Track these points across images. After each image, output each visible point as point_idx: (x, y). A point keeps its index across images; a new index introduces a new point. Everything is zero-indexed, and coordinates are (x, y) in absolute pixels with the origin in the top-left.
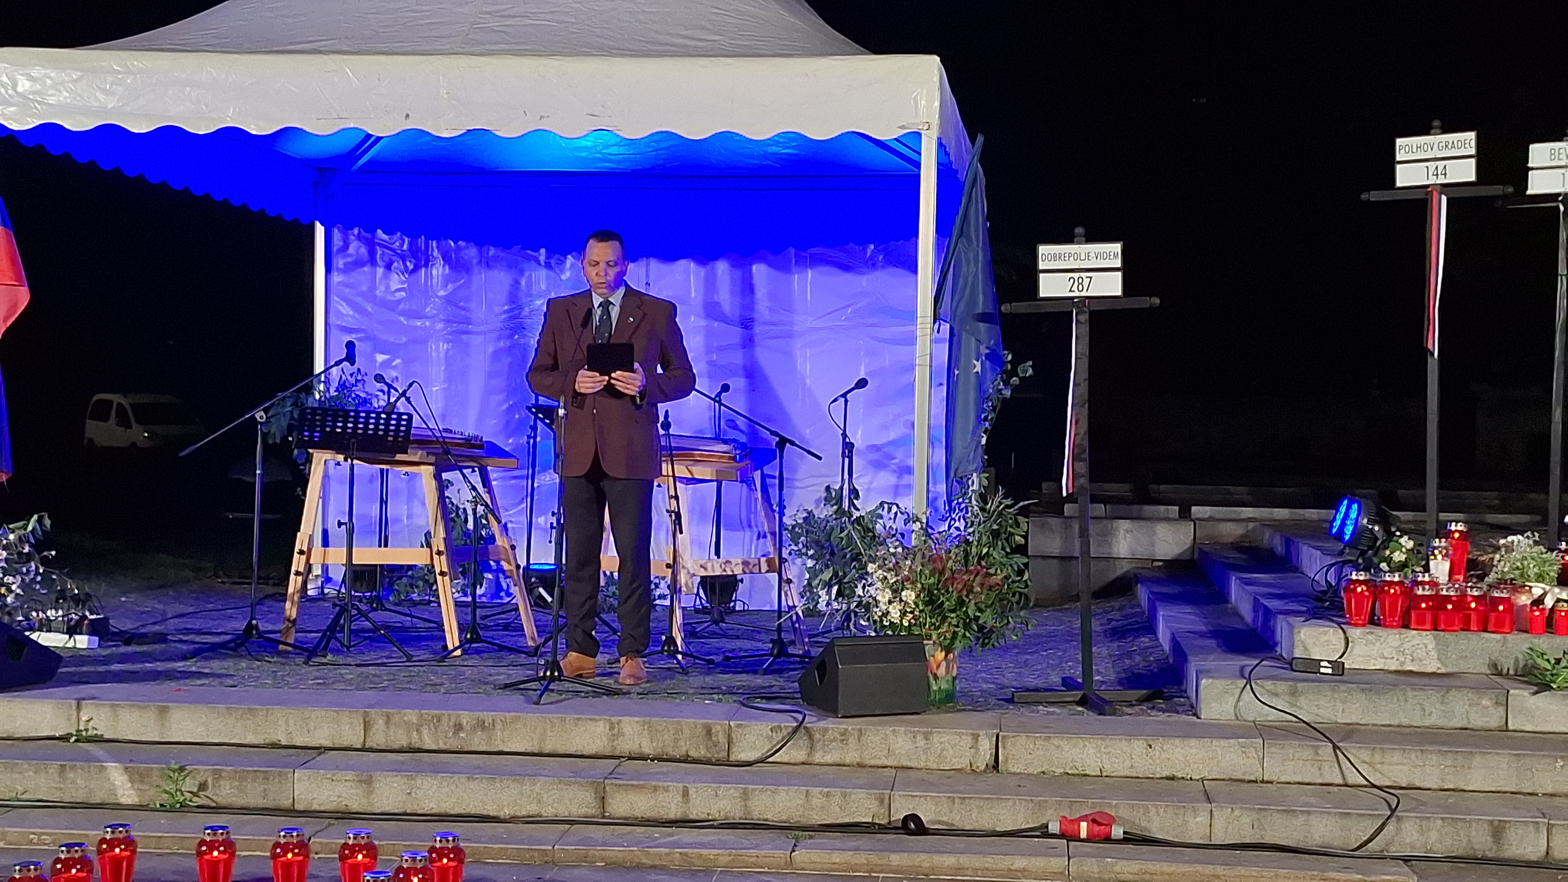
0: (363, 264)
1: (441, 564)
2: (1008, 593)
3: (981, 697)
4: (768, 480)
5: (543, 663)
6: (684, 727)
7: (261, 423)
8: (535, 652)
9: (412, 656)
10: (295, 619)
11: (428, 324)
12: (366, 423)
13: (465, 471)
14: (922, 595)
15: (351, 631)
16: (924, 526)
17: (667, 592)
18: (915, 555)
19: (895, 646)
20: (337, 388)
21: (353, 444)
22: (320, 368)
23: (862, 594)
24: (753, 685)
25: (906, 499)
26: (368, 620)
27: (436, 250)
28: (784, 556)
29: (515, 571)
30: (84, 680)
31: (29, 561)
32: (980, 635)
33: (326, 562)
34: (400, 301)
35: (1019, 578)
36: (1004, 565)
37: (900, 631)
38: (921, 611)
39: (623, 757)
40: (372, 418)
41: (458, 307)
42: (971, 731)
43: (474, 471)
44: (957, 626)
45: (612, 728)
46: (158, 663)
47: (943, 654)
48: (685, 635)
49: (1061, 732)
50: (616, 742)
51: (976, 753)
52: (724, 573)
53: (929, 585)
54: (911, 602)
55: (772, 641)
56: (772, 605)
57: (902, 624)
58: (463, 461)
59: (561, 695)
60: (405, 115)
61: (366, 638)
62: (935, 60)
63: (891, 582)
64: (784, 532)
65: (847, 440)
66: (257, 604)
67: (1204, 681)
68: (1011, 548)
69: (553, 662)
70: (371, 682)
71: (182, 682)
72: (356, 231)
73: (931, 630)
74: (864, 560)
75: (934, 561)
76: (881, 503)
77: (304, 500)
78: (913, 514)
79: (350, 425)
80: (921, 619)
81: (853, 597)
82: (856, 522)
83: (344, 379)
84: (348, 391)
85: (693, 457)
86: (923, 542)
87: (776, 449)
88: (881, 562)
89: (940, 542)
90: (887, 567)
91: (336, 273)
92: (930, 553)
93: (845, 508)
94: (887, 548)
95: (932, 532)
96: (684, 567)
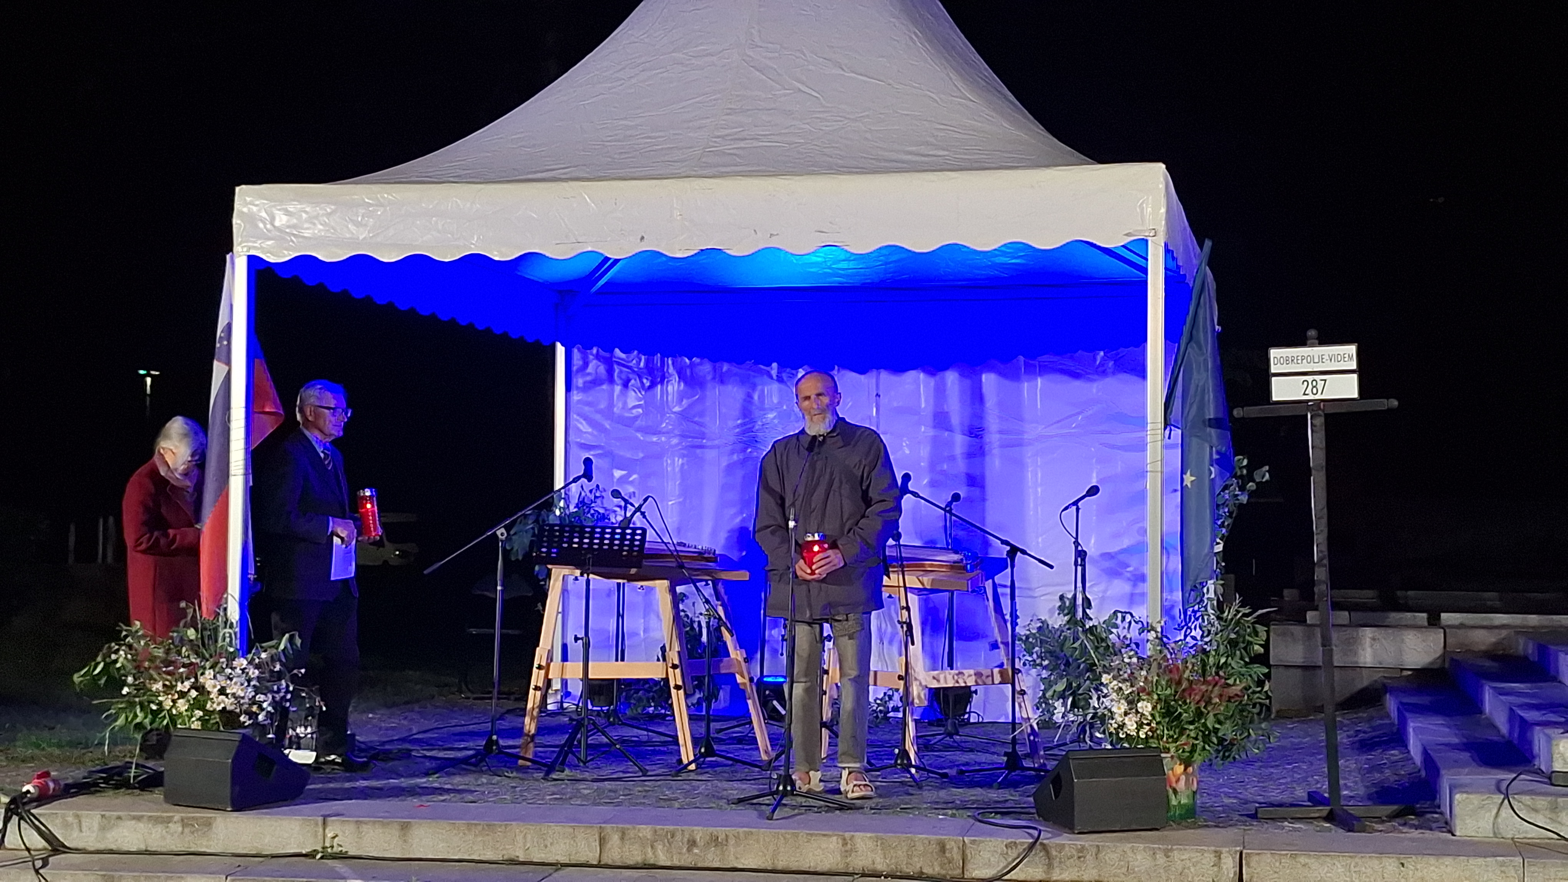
0: (602, 382)
1: (676, 678)
2: (1247, 704)
3: (1224, 812)
4: (1000, 590)
5: (775, 777)
6: (917, 844)
7: (502, 541)
8: (769, 766)
9: (647, 771)
10: (534, 735)
11: (663, 439)
12: (602, 539)
13: (699, 584)
14: (1159, 707)
15: (589, 746)
16: (1159, 635)
17: (900, 704)
18: (1150, 665)
19: (1131, 759)
20: (577, 504)
21: (589, 558)
22: (560, 484)
23: (1097, 706)
24: (986, 800)
25: (1141, 608)
26: (604, 735)
27: (671, 367)
28: (1017, 667)
29: (747, 683)
30: (332, 796)
31: (280, 680)
32: (1220, 748)
33: (564, 677)
34: (637, 417)
35: (1259, 689)
36: (1243, 675)
37: (1137, 743)
38: (1157, 723)
39: (857, 874)
40: (608, 533)
41: (693, 421)
42: (1213, 848)
43: (707, 584)
44: (1196, 739)
45: (845, 844)
46: (403, 780)
47: (1182, 767)
48: (918, 748)
49: (1307, 850)
50: (849, 859)
51: (1219, 871)
52: (957, 685)
53: (1167, 696)
54: (1147, 714)
55: (1006, 754)
56: (1007, 717)
57: (1139, 737)
58: (698, 575)
59: (794, 809)
60: (640, 237)
61: (604, 753)
62: (1161, 167)
63: (1126, 693)
64: (1017, 642)
65: (1080, 548)
66: (498, 720)
67: (1458, 797)
68: (1250, 658)
69: (785, 776)
70: (608, 797)
71: (424, 798)
72: (595, 351)
73: (1168, 743)
74: (1098, 671)
75: (1171, 671)
76: (1115, 612)
77: (543, 615)
78: (1148, 623)
79: (586, 541)
80: (1158, 732)
81: (1088, 709)
82: (1089, 631)
83: (583, 495)
84: (587, 507)
85: (924, 567)
86: (1158, 652)
87: (1007, 558)
88: (1116, 673)
89: (1176, 651)
90: (1122, 677)
91: (575, 392)
92: (1166, 663)
93: (1077, 619)
94: (1121, 659)
95: (1169, 641)
96: (916, 679)
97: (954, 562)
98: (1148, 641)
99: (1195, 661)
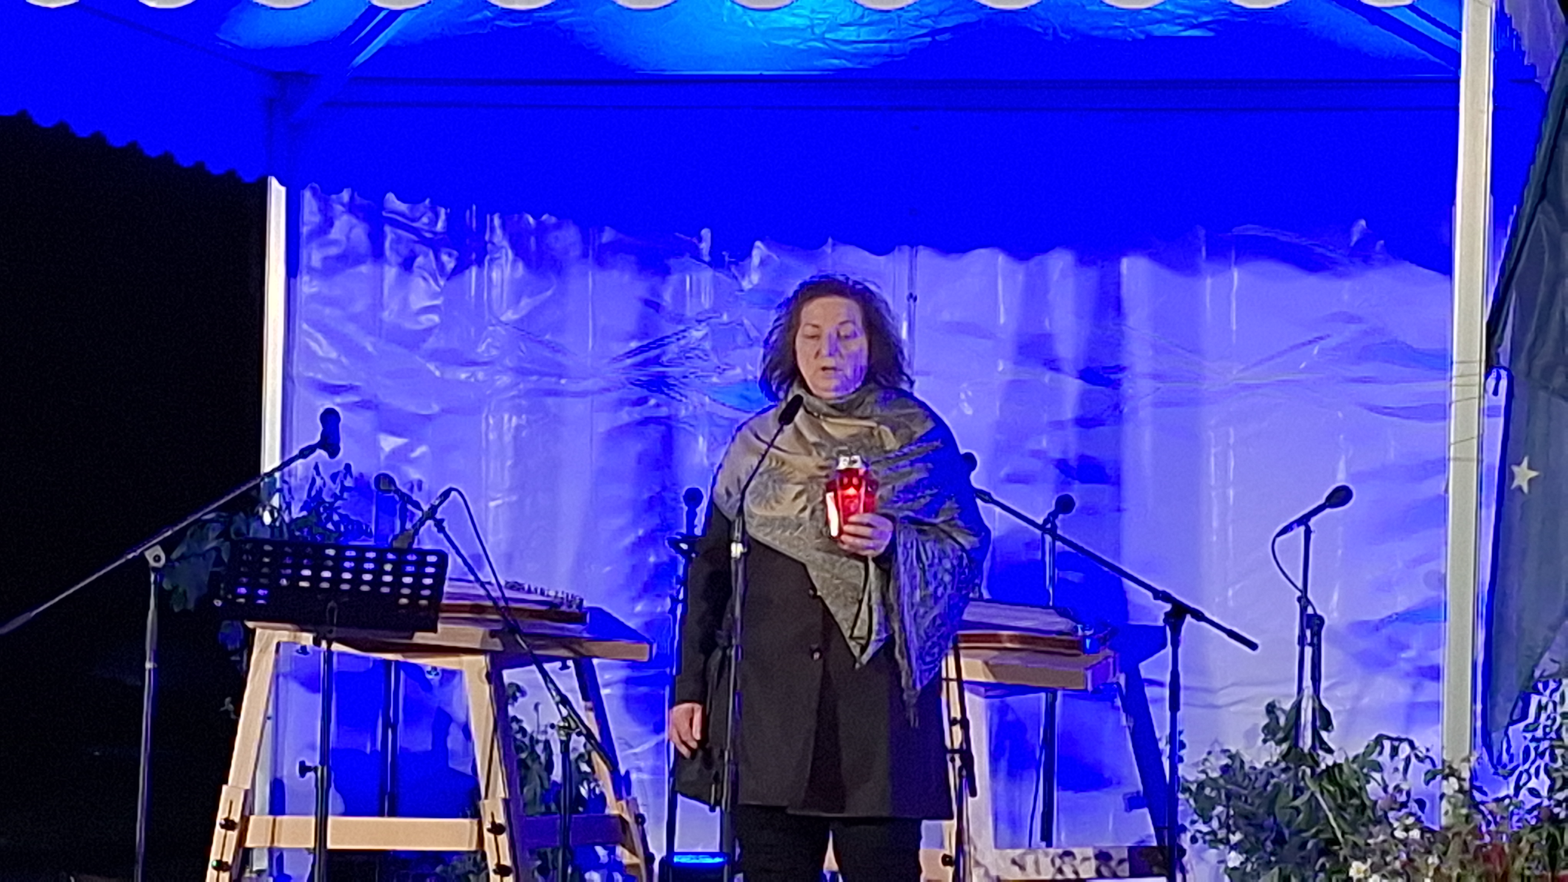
0: (359, 261)
1: (498, 851)
4: (1148, 691)
7: (155, 570)
11: (481, 375)
12: (358, 572)
13: (547, 666)
16: (1466, 785)
18: (1446, 845)
20: (306, 502)
21: (332, 610)
22: (271, 463)
25: (1433, 733)
27: (499, 232)
29: (643, 867)
33: (275, 846)
34: (429, 331)
40: (369, 560)
41: (540, 342)
43: (565, 667)
52: (1059, 877)
58: (545, 648)
64: (1181, 796)
65: (1310, 611)
72: (345, 196)
74: (1342, 853)
75: (1487, 859)
76: (1377, 738)
77: (236, 722)
78: (1443, 762)
79: (326, 574)
82: (1325, 775)
83: (319, 482)
84: (325, 509)
85: (1000, 642)
86: (1464, 819)
87: (1164, 628)
88: (1376, 859)
89: (1498, 819)
90: (1389, 868)
91: (306, 278)
92: (1478, 842)
93: (1302, 750)
94: (1389, 831)
95: (1484, 798)
96: (978, 864)
97: (1060, 633)
98: (1442, 796)
99: (1537, 838)
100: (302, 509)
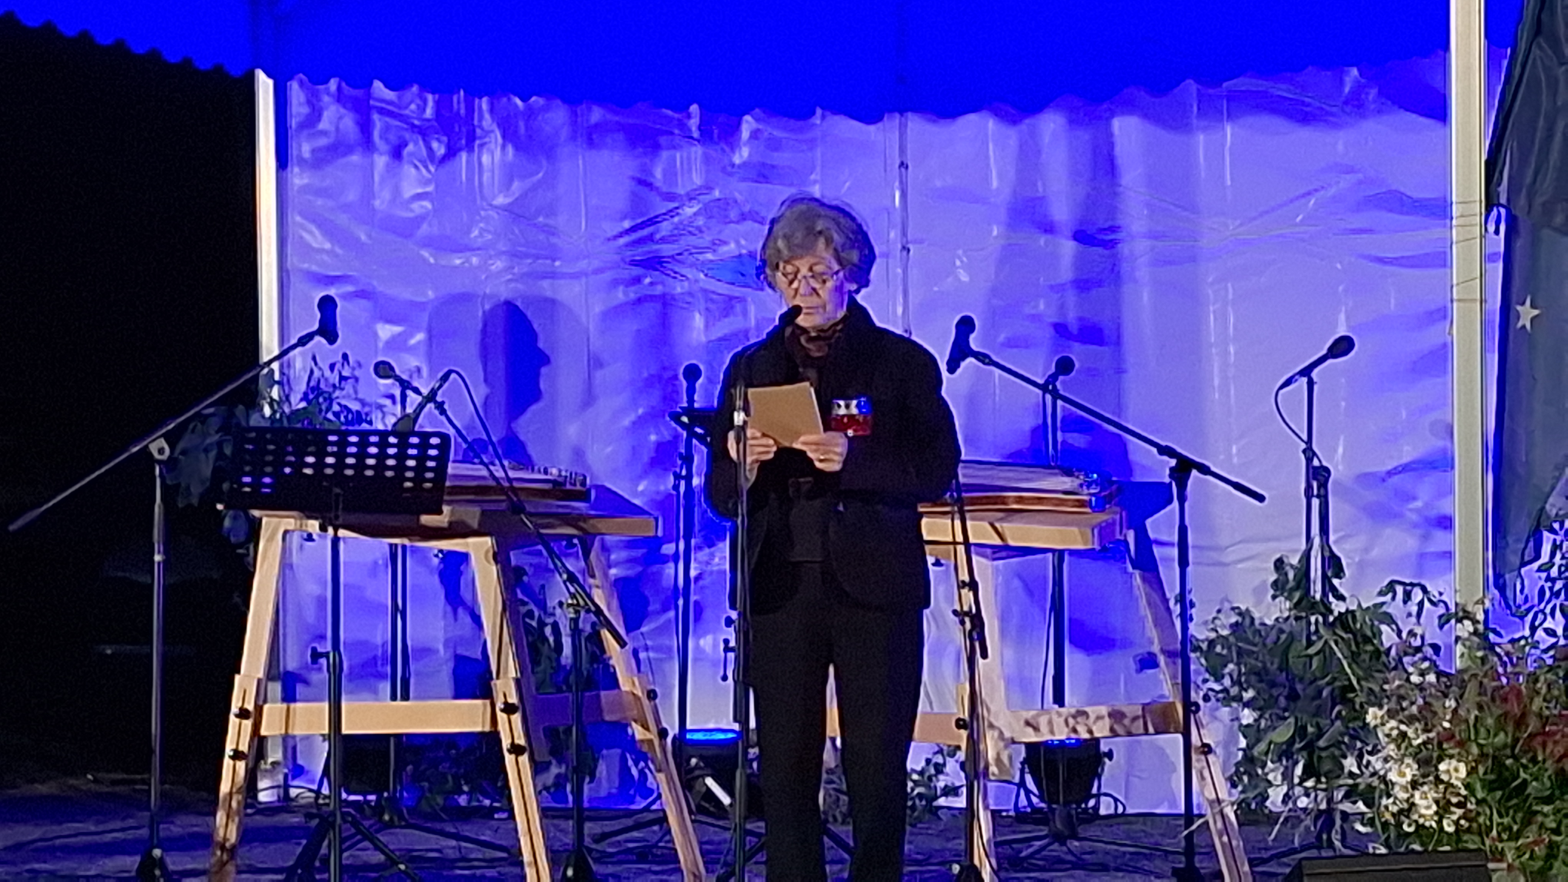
0: (348, 150)
1: (512, 730)
4: (1156, 550)
7: (161, 465)
12: (361, 456)
14: (1481, 770)
16: (1481, 627)
17: (960, 780)
18: (1463, 688)
20: (305, 393)
21: (337, 497)
22: (269, 353)
23: (1357, 771)
25: (1442, 576)
27: (487, 116)
28: (1193, 701)
29: (656, 742)
33: (290, 734)
34: (421, 218)
37: (1439, 842)
38: (1479, 802)
40: (373, 445)
41: (533, 226)
43: (571, 547)
44: (1557, 831)
48: (999, 864)
52: (1073, 736)
53: (1496, 748)
54: (1458, 784)
55: (1176, 872)
56: (1176, 800)
57: (1441, 829)
58: (551, 526)
63: (1416, 743)
64: (1193, 655)
65: (1315, 463)
66: (161, 821)
72: (333, 84)
73: (1501, 841)
74: (1358, 701)
75: (1505, 700)
76: (1390, 583)
77: (246, 615)
79: (330, 460)
80: (1481, 819)
81: (1338, 777)
82: (1338, 624)
83: (317, 373)
84: (325, 399)
85: (1004, 503)
86: (1479, 661)
87: (1171, 483)
88: (1393, 704)
89: (1515, 660)
90: (1406, 713)
91: (296, 170)
92: (1495, 684)
93: (1314, 598)
94: (1405, 676)
95: (1498, 640)
96: (991, 726)
97: (1065, 492)
99: (1554, 678)
100: (301, 400)
